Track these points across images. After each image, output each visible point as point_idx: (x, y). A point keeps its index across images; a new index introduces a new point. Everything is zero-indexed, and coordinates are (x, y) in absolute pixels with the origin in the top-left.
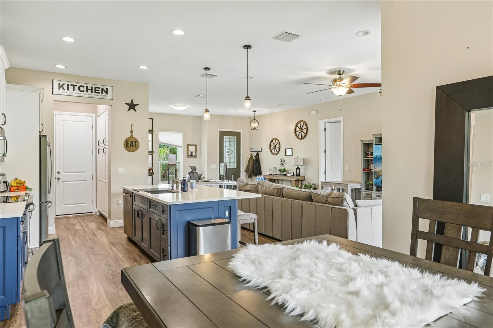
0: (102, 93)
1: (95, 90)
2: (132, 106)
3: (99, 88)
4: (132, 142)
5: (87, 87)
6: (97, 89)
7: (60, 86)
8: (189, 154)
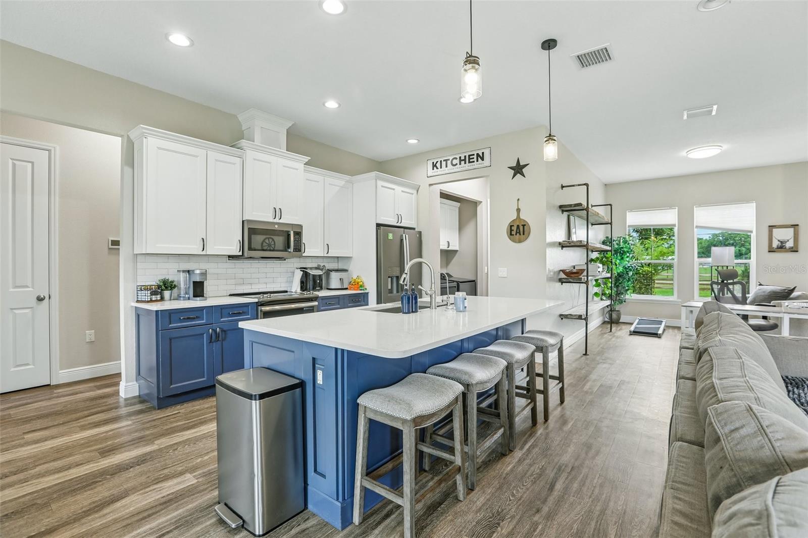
0: (477, 161)
1: (469, 159)
2: (518, 169)
3: (474, 155)
4: (518, 226)
5: (460, 157)
6: (471, 157)
7: (434, 166)
8: (775, 246)
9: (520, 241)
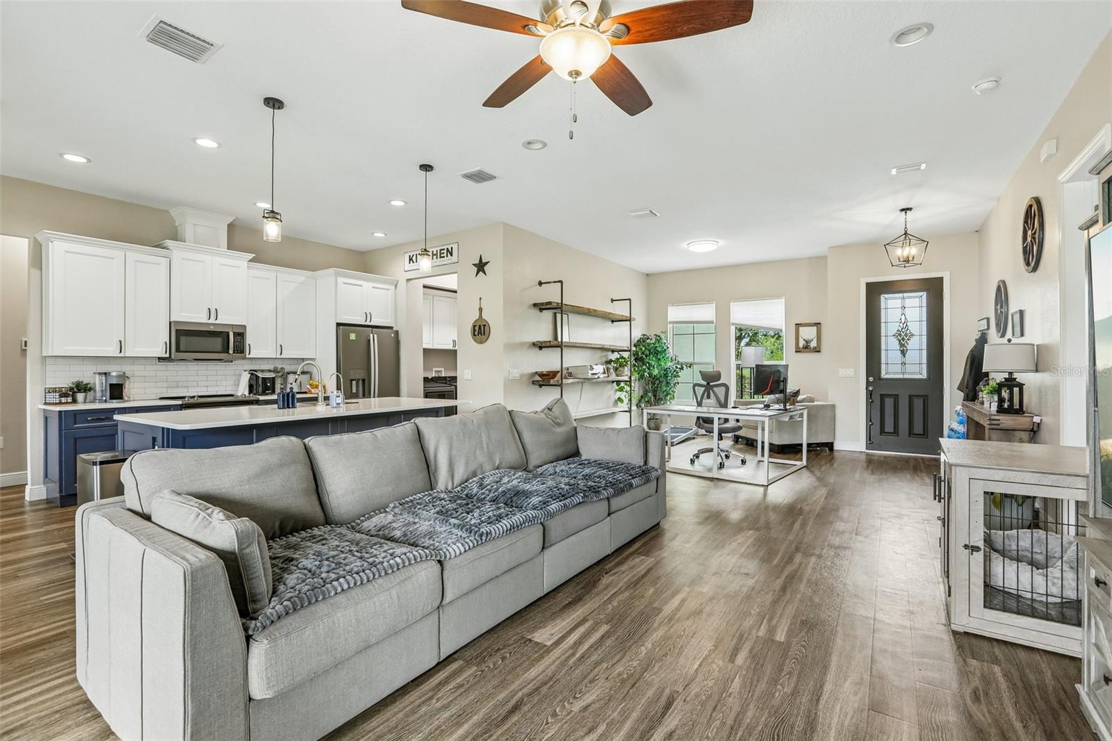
0: (447, 256)
1: (441, 254)
2: (480, 266)
3: (444, 249)
4: (480, 326)
5: (433, 252)
6: (442, 252)
7: (411, 259)
8: (801, 345)
9: (482, 342)
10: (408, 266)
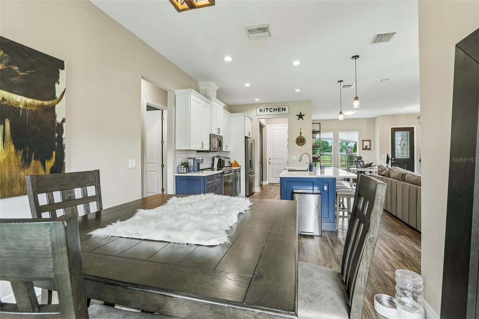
0: (282, 111)
1: (278, 110)
2: (301, 116)
3: (280, 108)
4: (301, 139)
5: (274, 108)
6: (279, 109)
7: (261, 110)
8: (364, 148)
9: (302, 145)
10: (259, 113)
